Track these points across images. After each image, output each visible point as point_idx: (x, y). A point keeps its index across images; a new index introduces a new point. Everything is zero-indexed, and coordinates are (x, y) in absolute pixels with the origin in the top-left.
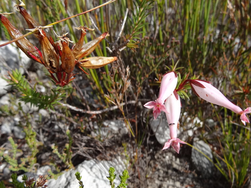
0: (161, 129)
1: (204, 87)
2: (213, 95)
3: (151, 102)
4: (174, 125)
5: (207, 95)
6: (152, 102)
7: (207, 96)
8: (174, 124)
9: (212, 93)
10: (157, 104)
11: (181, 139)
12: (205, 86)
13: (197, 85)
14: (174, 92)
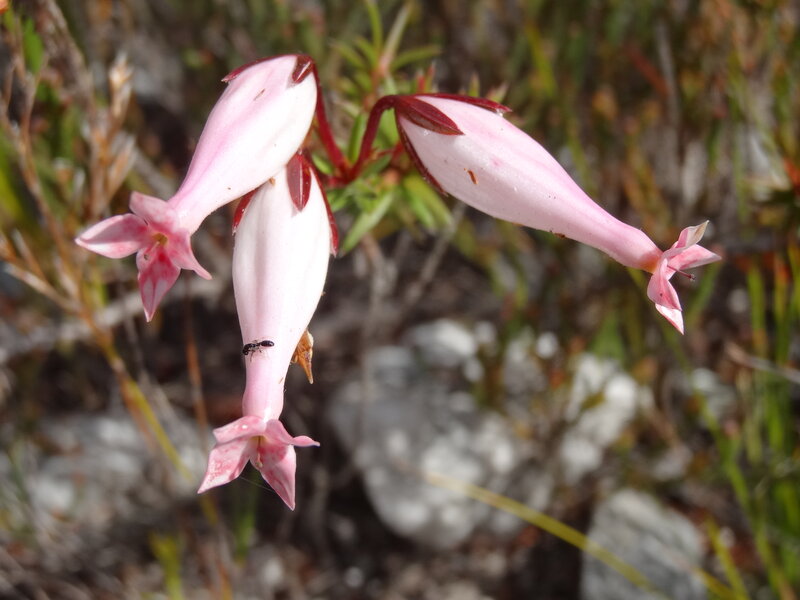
0: (397, 444)
1: (455, 131)
2: (502, 174)
3: (119, 218)
4: (268, 351)
5: (471, 173)
6: (127, 222)
7: (474, 180)
8: (267, 344)
9: (497, 163)
10: (155, 232)
11: (522, 498)
12: (461, 127)
13: (422, 121)
14: (291, 167)
